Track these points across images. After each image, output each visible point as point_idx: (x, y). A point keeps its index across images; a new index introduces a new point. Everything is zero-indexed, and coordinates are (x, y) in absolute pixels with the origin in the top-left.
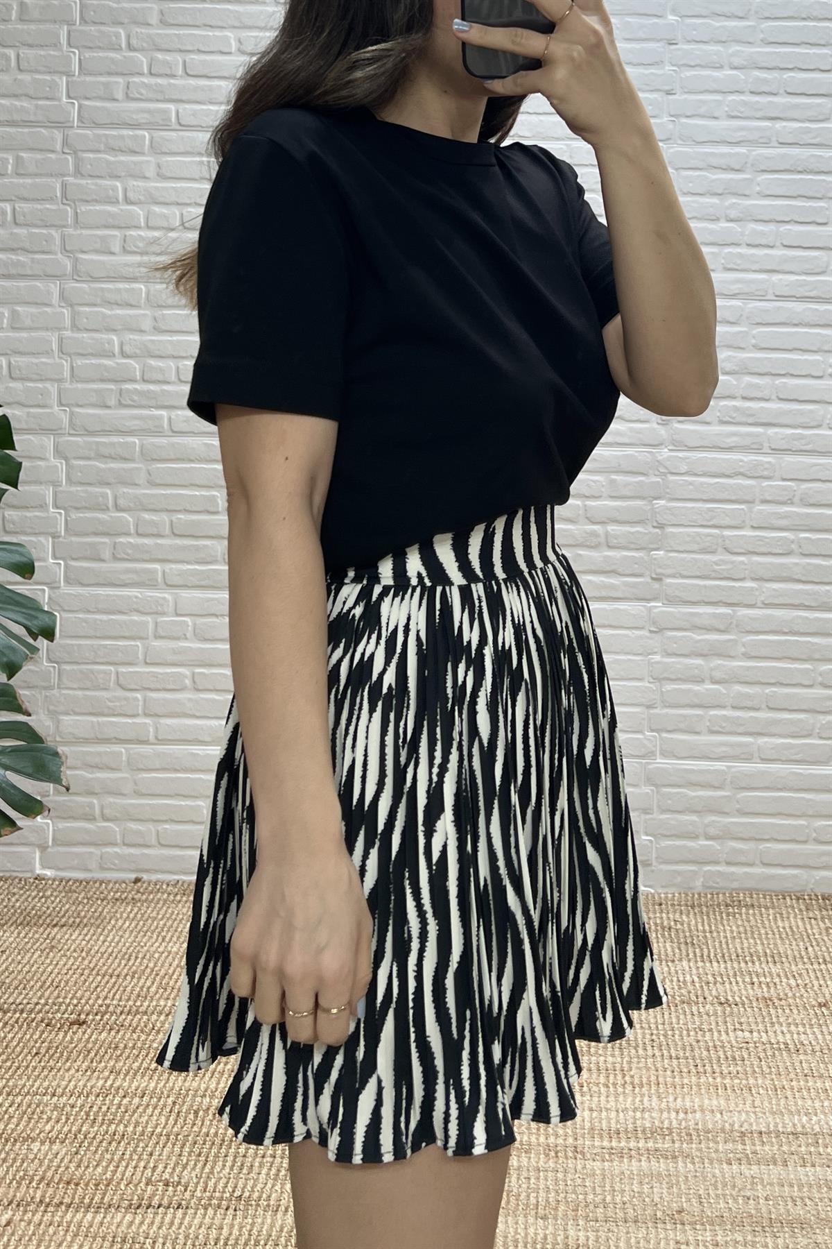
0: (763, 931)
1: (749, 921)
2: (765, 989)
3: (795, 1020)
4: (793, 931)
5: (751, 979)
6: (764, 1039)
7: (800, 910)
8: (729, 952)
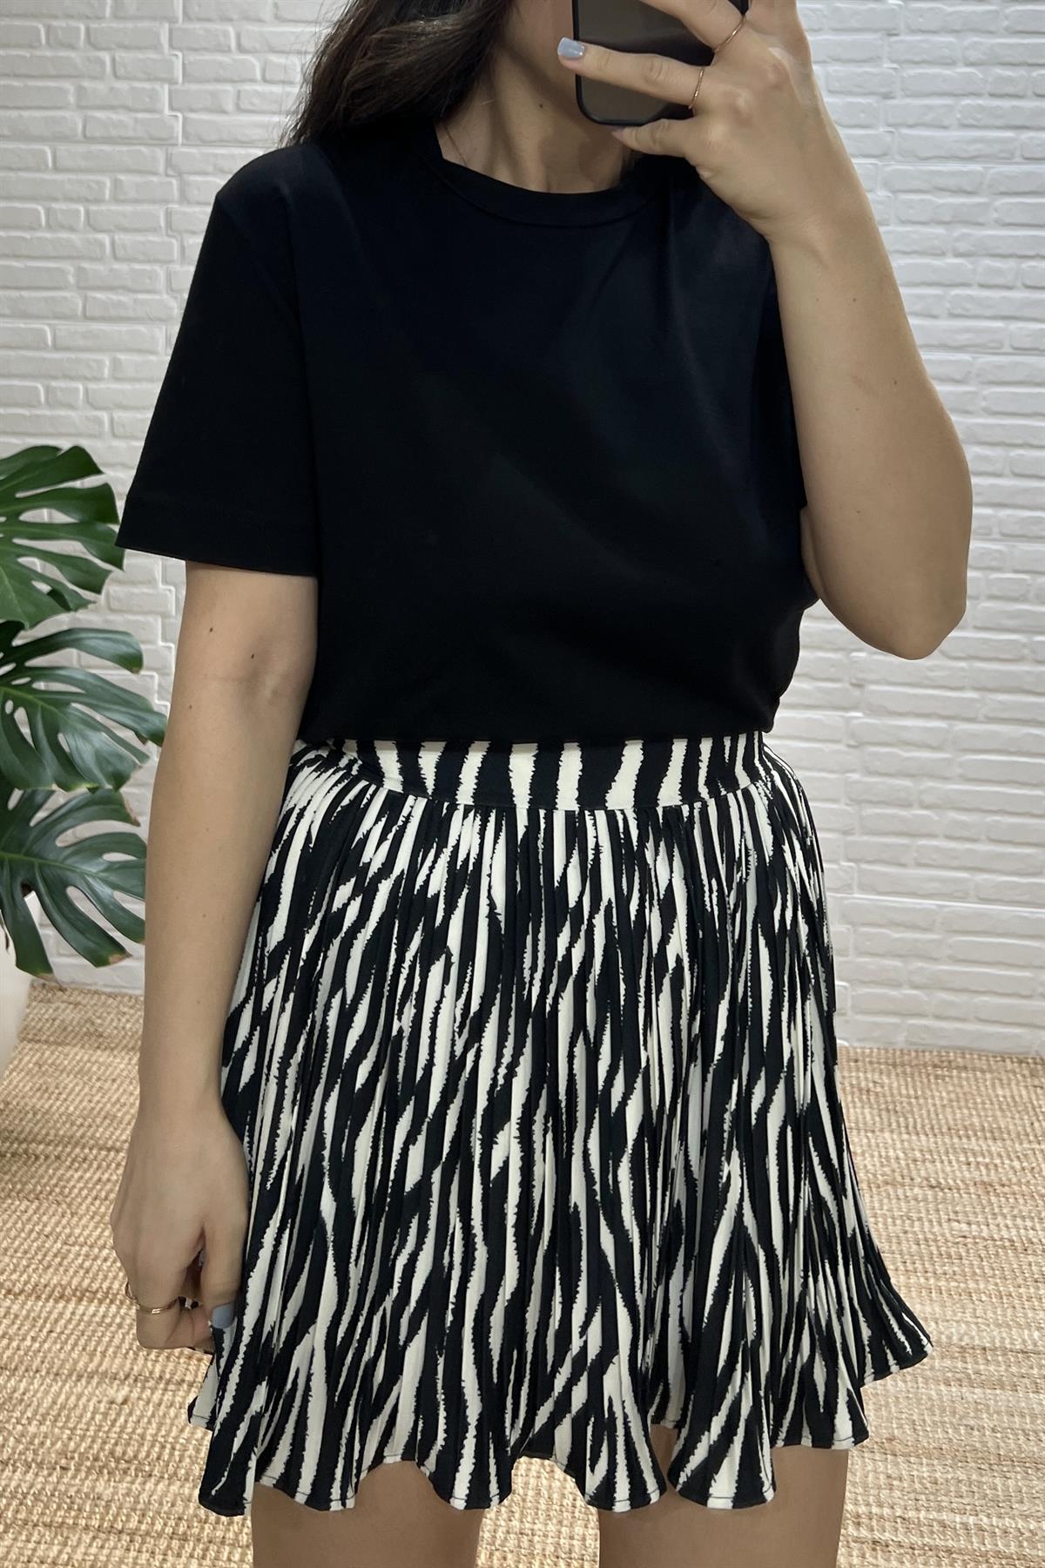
0: (979, 1100)
1: (962, 1087)
2: (985, 1171)
3: (1021, 1211)
4: (1015, 1102)
5: (967, 1158)
6: (985, 1234)
7: (1024, 1076)
8: (939, 1124)
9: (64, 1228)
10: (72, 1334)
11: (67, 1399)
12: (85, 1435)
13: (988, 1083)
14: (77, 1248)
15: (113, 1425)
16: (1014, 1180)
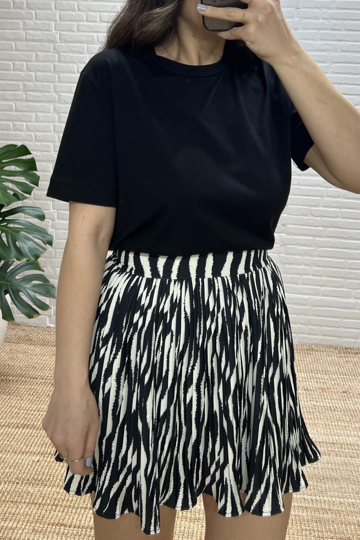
0: (321, 361)
1: (316, 357)
2: (322, 385)
3: (333, 398)
4: (333, 362)
5: (317, 380)
6: (322, 405)
7: (336, 353)
8: (308, 369)
9: (18, 404)
10: (21, 439)
11: (19, 461)
12: (24, 472)
13: (324, 356)
14: (23, 411)
15: (34, 469)
16: (332, 387)
